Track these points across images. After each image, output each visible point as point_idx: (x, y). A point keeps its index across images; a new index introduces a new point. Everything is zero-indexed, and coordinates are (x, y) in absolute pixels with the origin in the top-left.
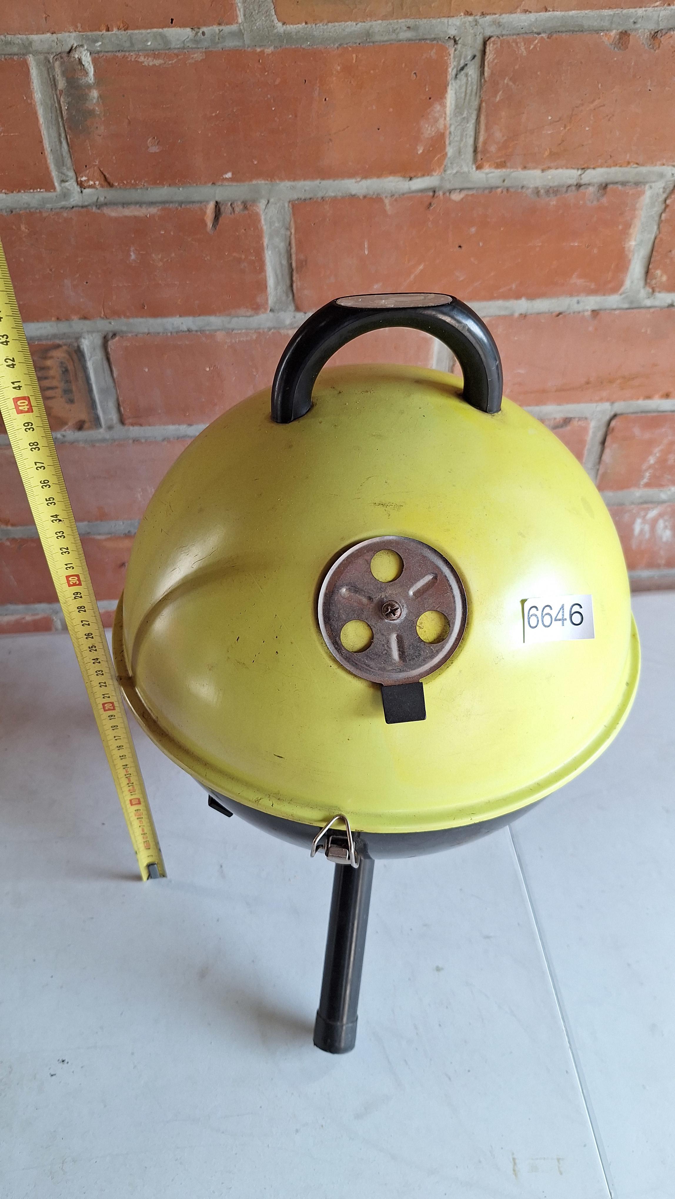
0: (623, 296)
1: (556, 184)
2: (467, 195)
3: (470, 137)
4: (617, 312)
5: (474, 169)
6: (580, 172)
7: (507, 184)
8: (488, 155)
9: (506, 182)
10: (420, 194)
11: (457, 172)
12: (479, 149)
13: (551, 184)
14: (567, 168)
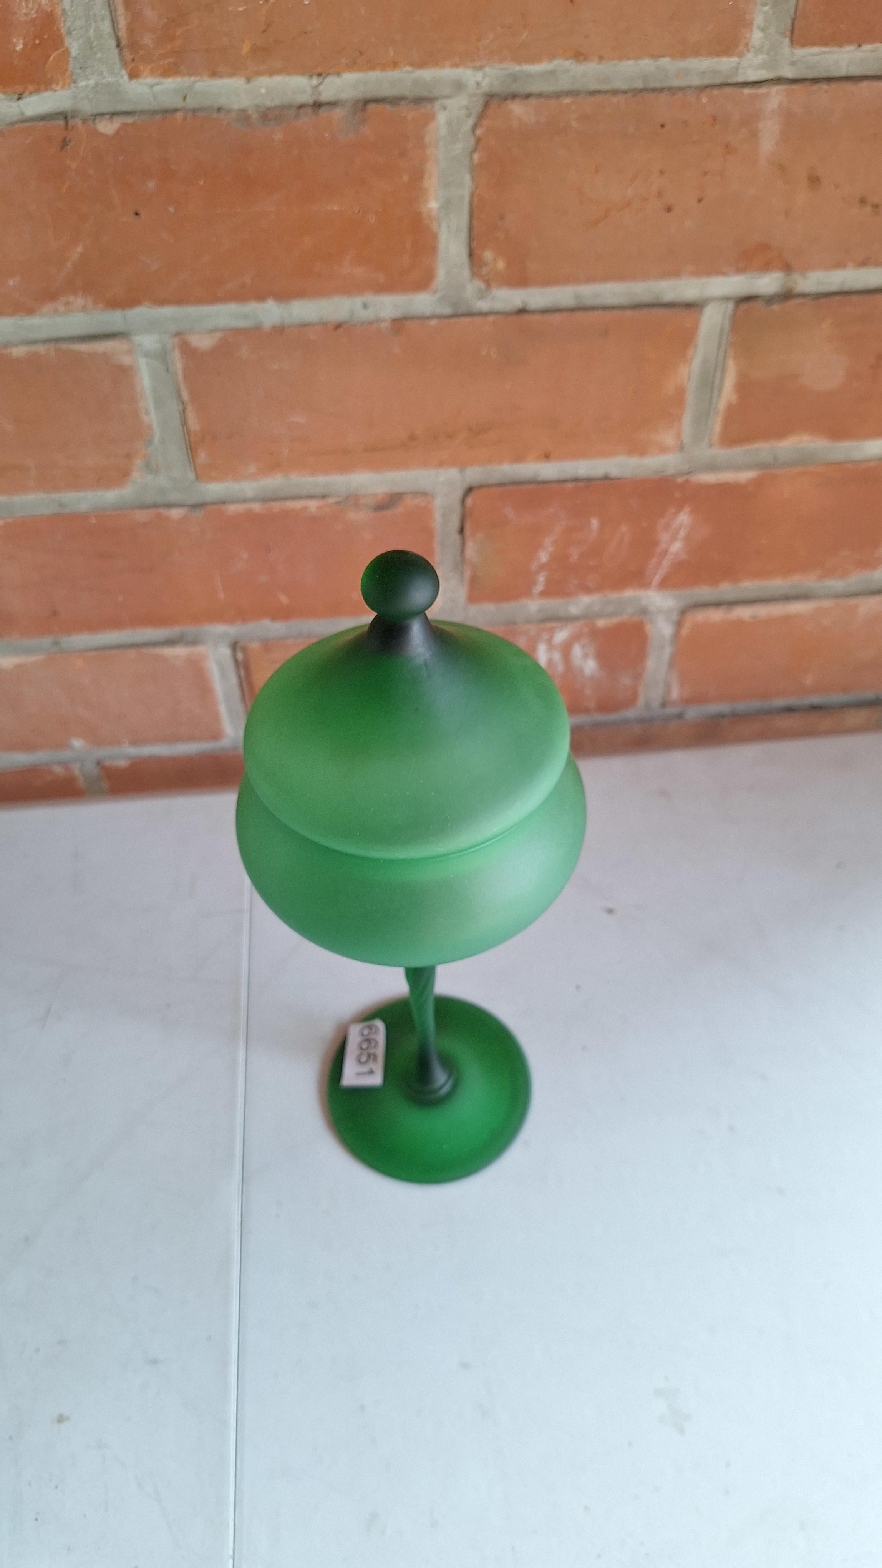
0: (438, 295)
1: (277, 102)
2: (124, 125)
3: (102, 20)
4: (433, 322)
5: (126, 77)
6: (315, 81)
7: (191, 103)
8: (142, 53)
9: (188, 98)
10: (41, 123)
11: (97, 85)
12: (124, 42)
13: (268, 103)
14: (289, 74)
